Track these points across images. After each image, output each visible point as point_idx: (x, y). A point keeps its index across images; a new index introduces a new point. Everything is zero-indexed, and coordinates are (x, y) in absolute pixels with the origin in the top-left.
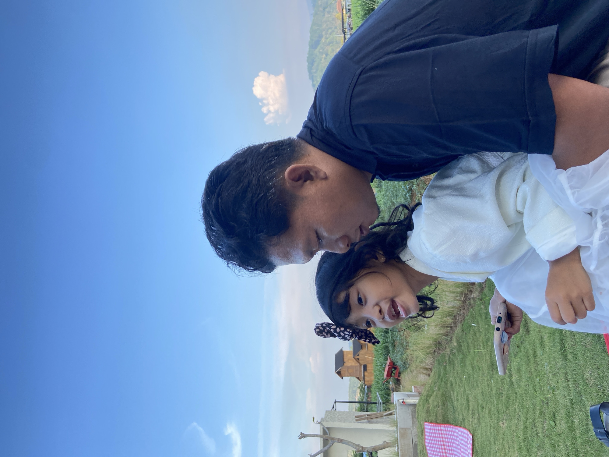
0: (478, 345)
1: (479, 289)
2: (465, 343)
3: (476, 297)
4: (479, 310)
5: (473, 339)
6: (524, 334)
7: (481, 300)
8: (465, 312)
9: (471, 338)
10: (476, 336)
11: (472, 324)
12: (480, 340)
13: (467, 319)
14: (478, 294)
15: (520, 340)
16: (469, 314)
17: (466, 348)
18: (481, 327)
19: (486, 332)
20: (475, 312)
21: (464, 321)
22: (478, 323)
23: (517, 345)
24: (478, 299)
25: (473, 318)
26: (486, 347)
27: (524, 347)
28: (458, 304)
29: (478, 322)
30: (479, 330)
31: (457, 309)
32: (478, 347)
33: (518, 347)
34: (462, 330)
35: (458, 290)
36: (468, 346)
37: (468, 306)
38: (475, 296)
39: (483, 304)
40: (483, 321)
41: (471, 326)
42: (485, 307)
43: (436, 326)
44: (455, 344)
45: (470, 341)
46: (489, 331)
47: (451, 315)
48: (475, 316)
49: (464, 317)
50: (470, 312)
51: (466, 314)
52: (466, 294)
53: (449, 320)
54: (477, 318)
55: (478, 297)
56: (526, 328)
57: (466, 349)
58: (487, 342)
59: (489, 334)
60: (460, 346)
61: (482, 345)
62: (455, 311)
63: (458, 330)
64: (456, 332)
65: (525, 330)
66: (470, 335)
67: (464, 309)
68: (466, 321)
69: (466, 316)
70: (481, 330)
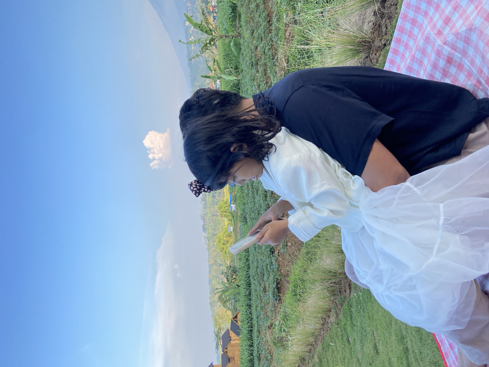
0: (337, 361)
1: (335, 315)
2: (325, 359)
3: (333, 322)
4: (336, 332)
5: (332, 356)
6: (374, 355)
7: (338, 324)
8: (324, 333)
9: (330, 355)
10: (334, 353)
11: (331, 344)
12: (338, 358)
13: (326, 339)
14: (334, 319)
15: (372, 359)
16: (328, 335)
17: (326, 363)
18: (338, 346)
19: (343, 351)
20: (332, 334)
21: (324, 341)
22: (336, 344)
23: (369, 363)
24: (335, 323)
25: (331, 339)
26: (343, 363)
27: (375, 364)
28: (318, 326)
29: (335, 342)
30: (337, 348)
31: (318, 330)
32: (337, 363)
33: (370, 364)
34: (322, 348)
35: (320, 315)
36: (328, 362)
37: (326, 329)
38: (332, 320)
39: (339, 328)
40: (340, 341)
41: (329, 345)
42: (341, 330)
43: (302, 344)
44: (317, 360)
45: (329, 358)
46: (346, 350)
47: (313, 336)
48: (333, 337)
49: (324, 337)
50: (328, 334)
51: (325, 335)
52: (325, 319)
53: (312, 339)
54: (334, 338)
55: (335, 322)
56: (376, 350)
57: (326, 365)
58: (344, 359)
59: (346, 352)
60: (321, 361)
61: (340, 362)
62: (316, 332)
63: (319, 348)
64: (317, 350)
65: (375, 351)
66: (330, 353)
67: (324, 330)
68: (326, 341)
69: (325, 337)
70: (339, 349)
